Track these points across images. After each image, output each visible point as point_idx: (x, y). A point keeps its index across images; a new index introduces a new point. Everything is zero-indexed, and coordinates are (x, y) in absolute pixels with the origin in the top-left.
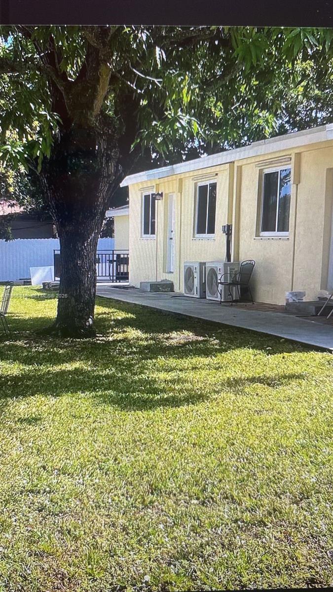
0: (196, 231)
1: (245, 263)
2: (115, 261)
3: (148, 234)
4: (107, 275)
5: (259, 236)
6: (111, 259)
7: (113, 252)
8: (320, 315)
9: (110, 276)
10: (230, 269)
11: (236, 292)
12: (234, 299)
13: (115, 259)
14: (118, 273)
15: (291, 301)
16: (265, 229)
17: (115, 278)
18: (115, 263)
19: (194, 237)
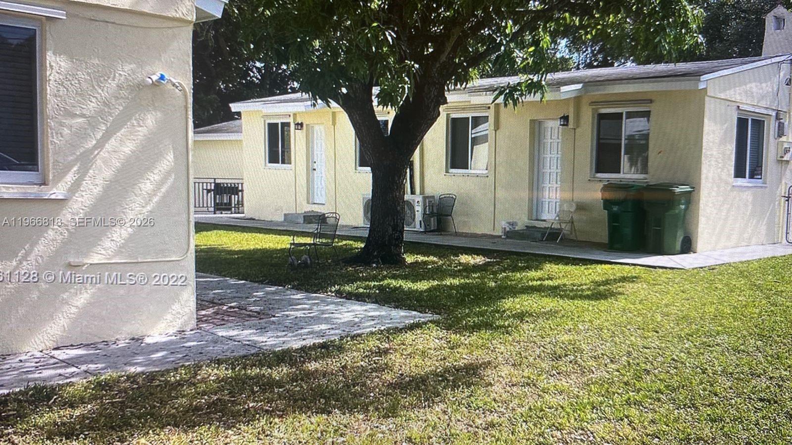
0: (358, 164)
1: (443, 196)
2: (213, 190)
3: (278, 163)
4: (205, 205)
5: (448, 173)
6: (209, 188)
7: (215, 181)
8: (545, 240)
9: (207, 207)
10: (429, 201)
11: (433, 221)
12: (432, 229)
13: (213, 188)
14: (216, 204)
15: (508, 229)
16: (454, 166)
17: (212, 209)
18: (212, 192)
19: (356, 169)
